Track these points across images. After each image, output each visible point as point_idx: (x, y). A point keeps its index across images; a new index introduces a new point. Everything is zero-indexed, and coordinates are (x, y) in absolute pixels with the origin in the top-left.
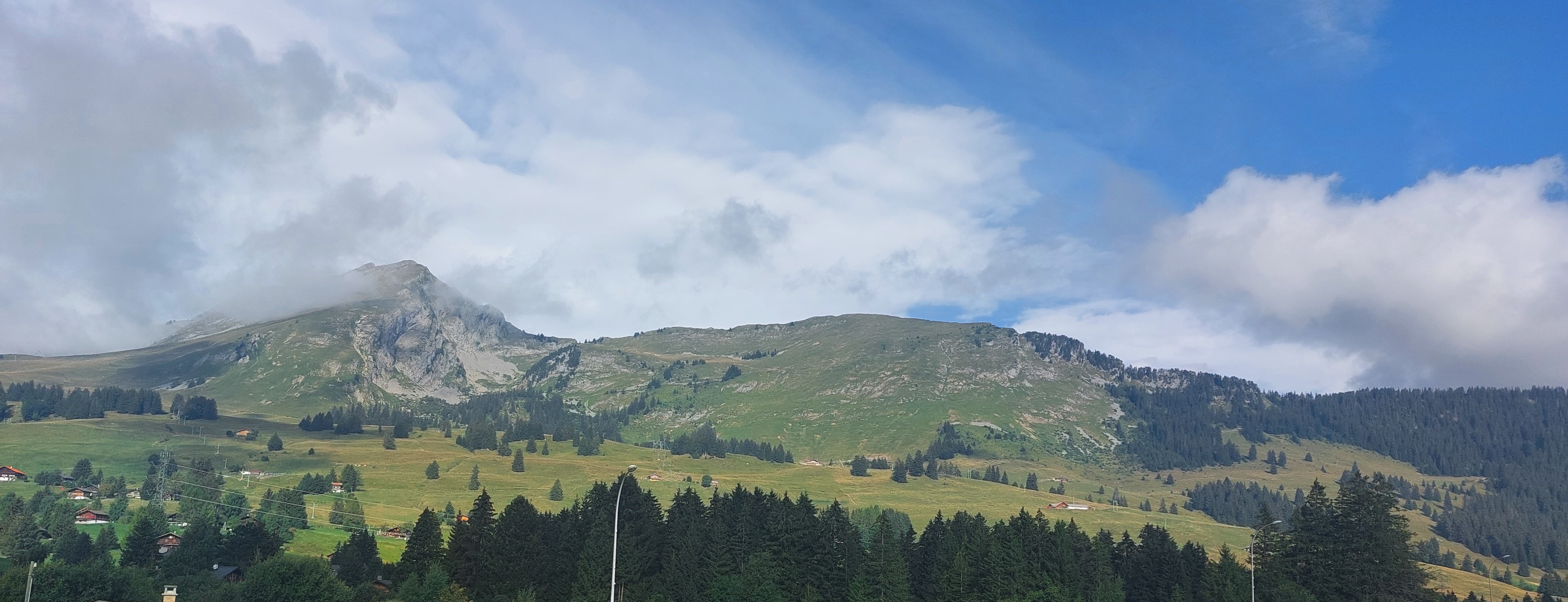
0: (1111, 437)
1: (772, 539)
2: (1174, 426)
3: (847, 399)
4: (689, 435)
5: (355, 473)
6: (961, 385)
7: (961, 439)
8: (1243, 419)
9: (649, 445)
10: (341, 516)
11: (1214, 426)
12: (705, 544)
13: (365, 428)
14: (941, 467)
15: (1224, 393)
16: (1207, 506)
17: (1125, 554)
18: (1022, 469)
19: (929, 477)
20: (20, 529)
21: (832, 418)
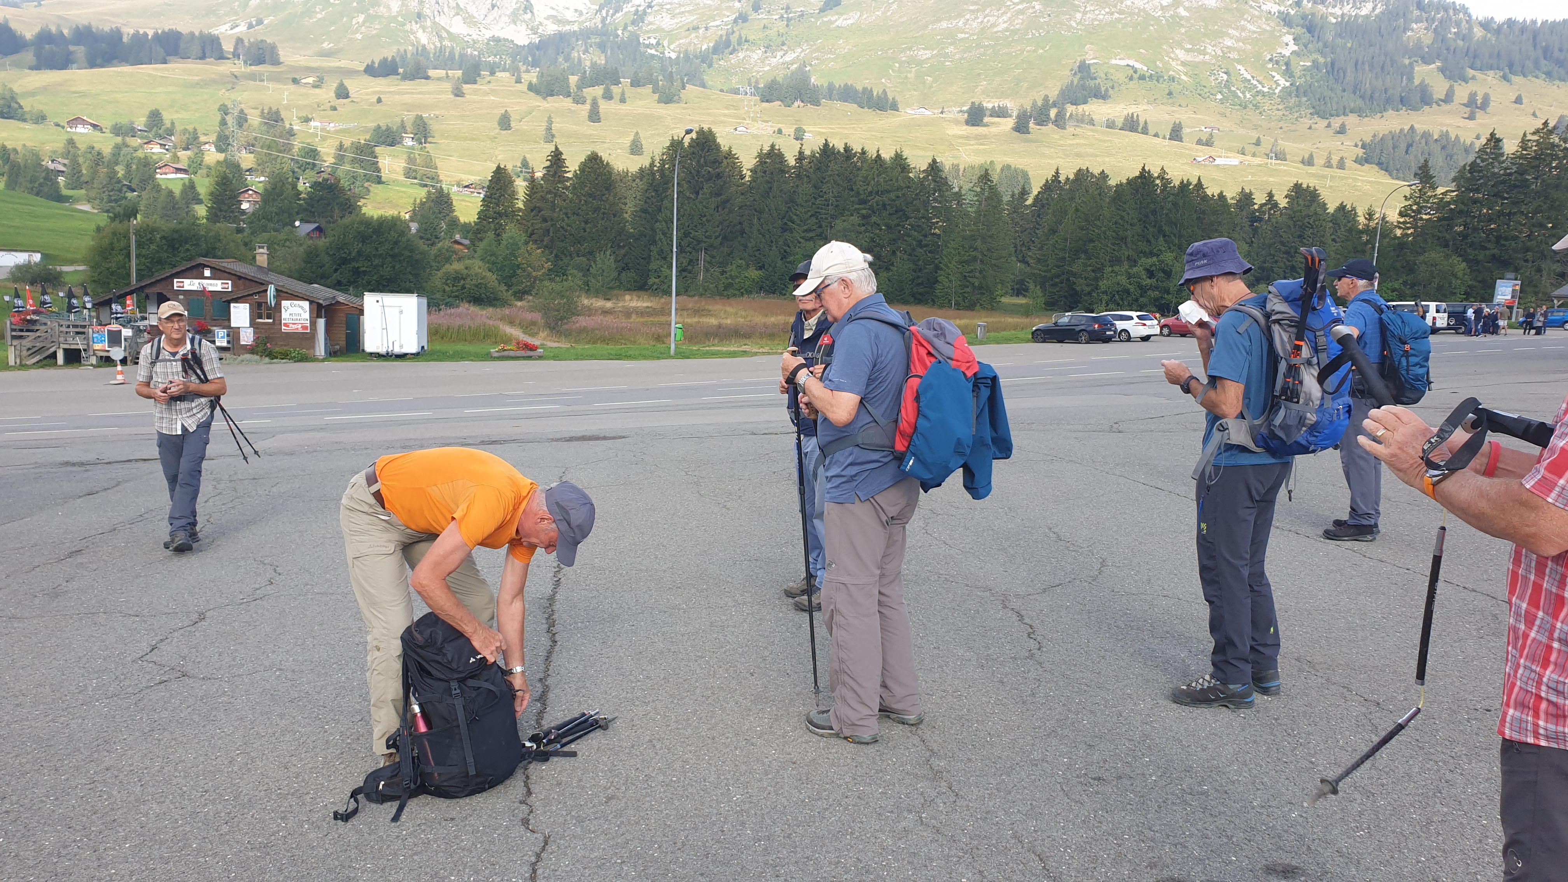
0: (1277, 77)
1: (863, 202)
2: (1356, 64)
3: (966, 33)
4: (780, 79)
5: (425, 123)
6: (1102, 14)
7: (1098, 80)
8: (1445, 52)
9: (736, 92)
10: (415, 171)
11: (1407, 61)
12: (789, 208)
13: (431, 73)
14: (1071, 115)
15: (1427, 21)
16: (1383, 159)
17: (1267, 216)
18: (1167, 117)
19: (1057, 126)
20: (105, 182)
21: (946, 56)
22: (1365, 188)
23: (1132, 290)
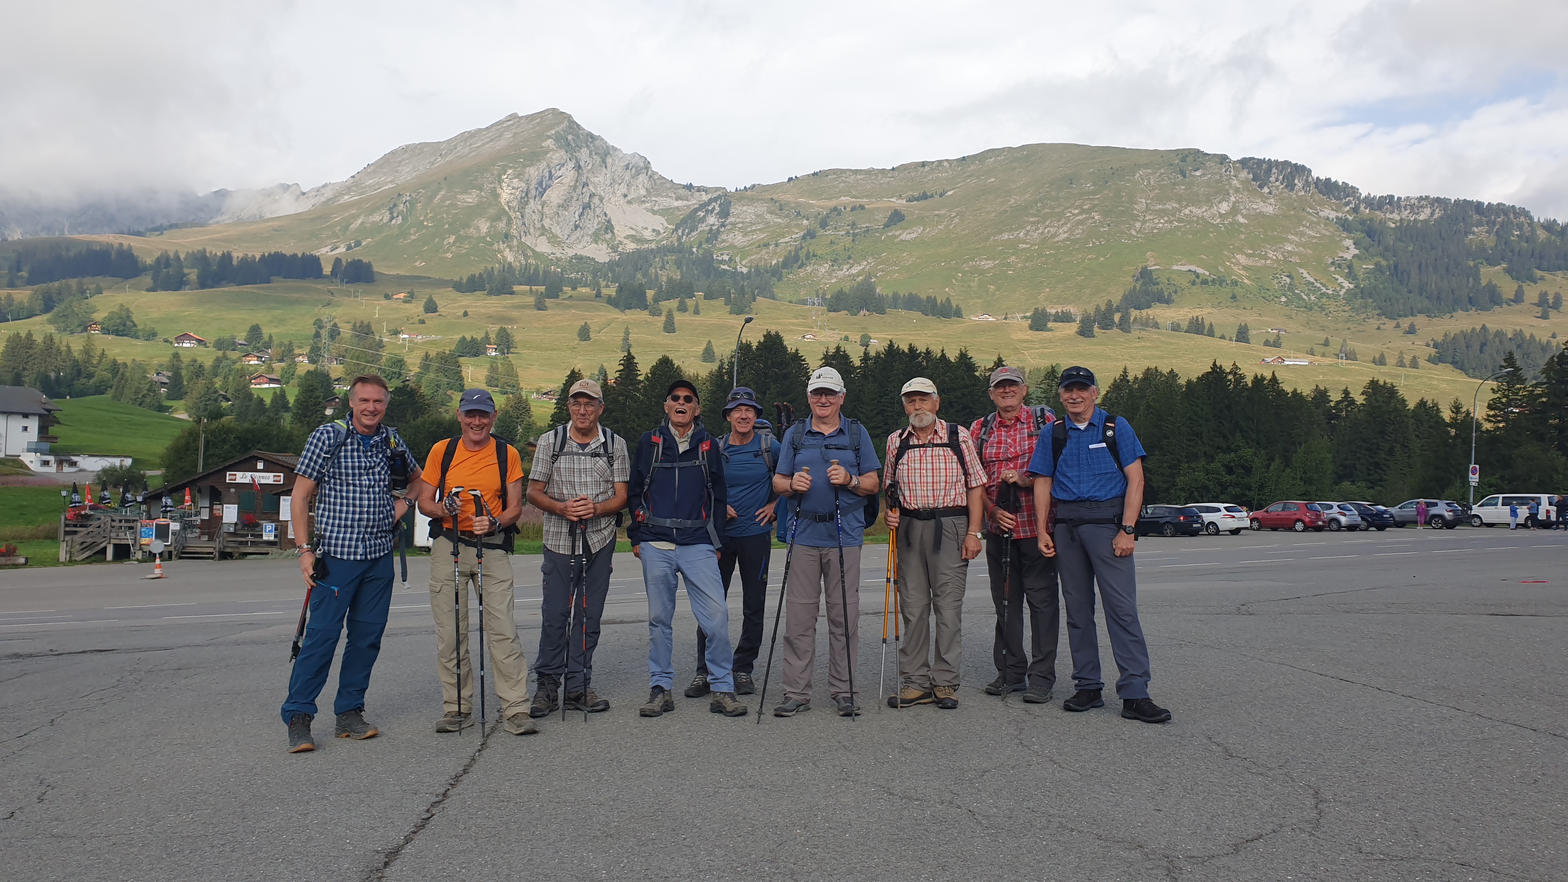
0: (1341, 280)
2: (1420, 266)
3: (1027, 243)
4: (846, 290)
5: (508, 335)
6: (1161, 223)
7: (1161, 286)
8: (1510, 254)
9: (804, 302)
10: (497, 379)
11: (1471, 263)
13: (516, 288)
14: (1135, 319)
15: (1487, 224)
16: (1457, 358)
17: (1344, 413)
18: (1232, 319)
19: (1122, 330)
20: (203, 393)
21: (1008, 265)
22: (1442, 386)
23: (1212, 487)
